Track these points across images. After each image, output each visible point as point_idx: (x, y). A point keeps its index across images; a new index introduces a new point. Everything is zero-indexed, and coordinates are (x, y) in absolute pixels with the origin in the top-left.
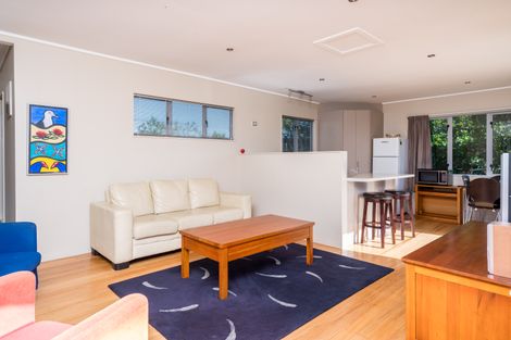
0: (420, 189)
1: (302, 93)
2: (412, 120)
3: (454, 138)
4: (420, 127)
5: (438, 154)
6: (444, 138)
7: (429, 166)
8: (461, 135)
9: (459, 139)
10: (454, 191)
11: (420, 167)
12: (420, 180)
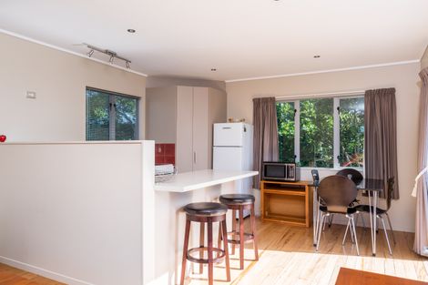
0: (267, 186)
1: (112, 54)
2: (258, 103)
3: (301, 126)
4: (266, 111)
5: (285, 143)
6: (291, 126)
7: (276, 159)
8: (306, 123)
9: (305, 128)
10: (302, 188)
11: (266, 159)
12: (265, 176)
